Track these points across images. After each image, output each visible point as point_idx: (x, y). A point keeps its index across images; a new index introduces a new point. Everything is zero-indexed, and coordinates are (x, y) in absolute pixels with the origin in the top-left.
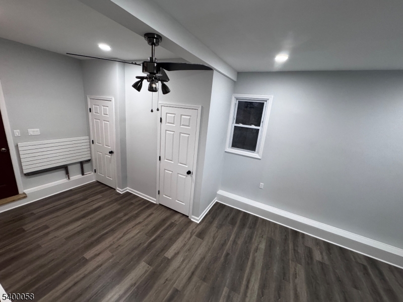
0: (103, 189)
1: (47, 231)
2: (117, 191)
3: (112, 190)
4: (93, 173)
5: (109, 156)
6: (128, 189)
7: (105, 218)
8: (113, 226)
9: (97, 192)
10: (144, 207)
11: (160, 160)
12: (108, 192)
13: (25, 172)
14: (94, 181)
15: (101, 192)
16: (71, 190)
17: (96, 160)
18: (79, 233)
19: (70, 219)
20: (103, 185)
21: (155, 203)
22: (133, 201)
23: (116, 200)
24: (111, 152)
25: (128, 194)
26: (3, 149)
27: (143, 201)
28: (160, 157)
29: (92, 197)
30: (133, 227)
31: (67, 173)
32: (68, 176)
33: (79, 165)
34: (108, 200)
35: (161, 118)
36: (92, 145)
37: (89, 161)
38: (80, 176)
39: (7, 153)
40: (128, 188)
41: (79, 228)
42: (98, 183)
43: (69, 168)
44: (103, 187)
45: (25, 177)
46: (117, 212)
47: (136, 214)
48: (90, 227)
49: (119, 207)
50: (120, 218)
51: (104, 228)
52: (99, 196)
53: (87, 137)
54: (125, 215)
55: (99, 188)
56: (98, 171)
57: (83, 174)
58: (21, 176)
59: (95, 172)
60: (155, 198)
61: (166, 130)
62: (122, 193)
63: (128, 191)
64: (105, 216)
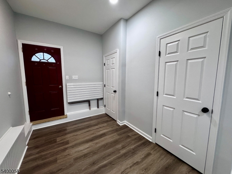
0: (108, 119)
1: (66, 146)
2: (118, 123)
3: (114, 121)
4: (104, 108)
5: (113, 94)
6: (126, 123)
7: (106, 146)
8: (112, 158)
9: (104, 121)
10: (140, 143)
11: (157, 95)
12: (111, 122)
13: (69, 101)
14: (104, 113)
15: (107, 121)
16: (90, 117)
17: (106, 98)
18: (85, 156)
19: (83, 140)
20: (108, 117)
21: (151, 141)
22: (130, 134)
23: (116, 130)
24: (115, 91)
25: (125, 127)
26: (60, 86)
27: (138, 136)
28: (158, 92)
29: (101, 124)
30: (131, 167)
31: (90, 105)
32: (90, 107)
33: (96, 101)
34: (110, 129)
35: (160, 52)
36: (104, 88)
37: (102, 99)
38: (96, 108)
39: (62, 89)
40: (125, 121)
41: (86, 150)
42: (106, 115)
43: (91, 102)
44: (109, 118)
45: (68, 105)
46: (116, 142)
47: (133, 149)
48: (94, 153)
49: (118, 137)
50: (119, 150)
51: (104, 158)
52: (105, 124)
53: (102, 83)
54: (123, 147)
55: (106, 119)
56: (106, 106)
57: (98, 108)
58: (67, 104)
59: (105, 107)
60: (152, 136)
61: (166, 62)
62: (121, 125)
63: (125, 124)
64: (107, 144)
